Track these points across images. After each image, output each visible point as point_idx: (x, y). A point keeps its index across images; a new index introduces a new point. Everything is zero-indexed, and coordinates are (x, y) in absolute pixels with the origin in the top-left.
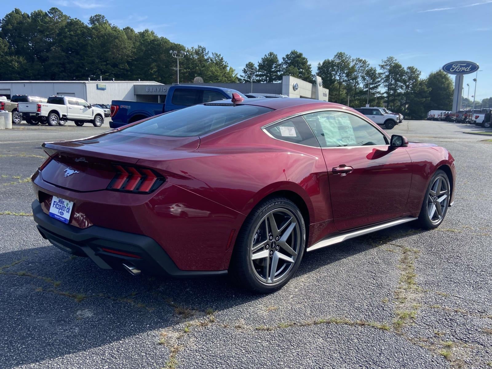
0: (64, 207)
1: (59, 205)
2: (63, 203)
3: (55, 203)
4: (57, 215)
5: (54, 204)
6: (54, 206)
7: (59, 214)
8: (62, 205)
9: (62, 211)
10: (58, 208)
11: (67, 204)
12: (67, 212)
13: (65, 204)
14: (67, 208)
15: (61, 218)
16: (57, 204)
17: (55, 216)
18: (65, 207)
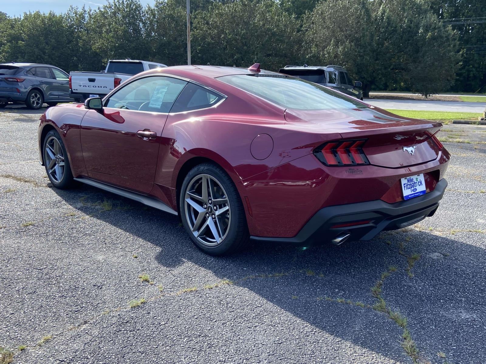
0: (414, 183)
1: (409, 185)
2: (411, 180)
3: (405, 185)
4: (411, 195)
5: (405, 187)
6: (405, 188)
7: (413, 193)
8: (412, 183)
9: (415, 188)
10: (409, 188)
11: (417, 179)
12: (419, 185)
13: (415, 180)
14: (417, 182)
15: (416, 195)
16: (407, 185)
17: (410, 196)
18: (416, 183)
